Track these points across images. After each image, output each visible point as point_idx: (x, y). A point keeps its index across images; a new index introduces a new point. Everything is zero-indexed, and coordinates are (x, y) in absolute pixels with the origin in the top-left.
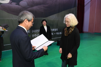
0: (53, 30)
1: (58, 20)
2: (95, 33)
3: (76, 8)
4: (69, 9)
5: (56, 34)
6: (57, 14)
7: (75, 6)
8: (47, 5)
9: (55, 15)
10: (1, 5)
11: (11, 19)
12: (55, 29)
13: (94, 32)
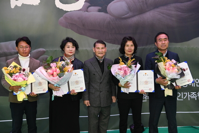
10: (64, 15)
11: (85, 49)
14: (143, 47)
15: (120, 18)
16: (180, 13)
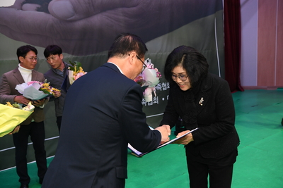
0: (159, 87)
2: (279, 88)
3: (221, 13)
4: (202, 19)
6: (166, 36)
7: (217, 9)
8: (134, 9)
9: (160, 39)
12: (163, 84)
13: (275, 87)
14: (93, 55)
15: (65, 20)
16: (127, 19)
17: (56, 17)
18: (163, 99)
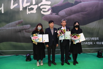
0: (93, 39)
1: (100, 28)
5: (96, 43)
6: (98, 21)
8: (86, 12)
12: (95, 38)
15: (63, 17)
17: (60, 16)
18: (95, 43)
